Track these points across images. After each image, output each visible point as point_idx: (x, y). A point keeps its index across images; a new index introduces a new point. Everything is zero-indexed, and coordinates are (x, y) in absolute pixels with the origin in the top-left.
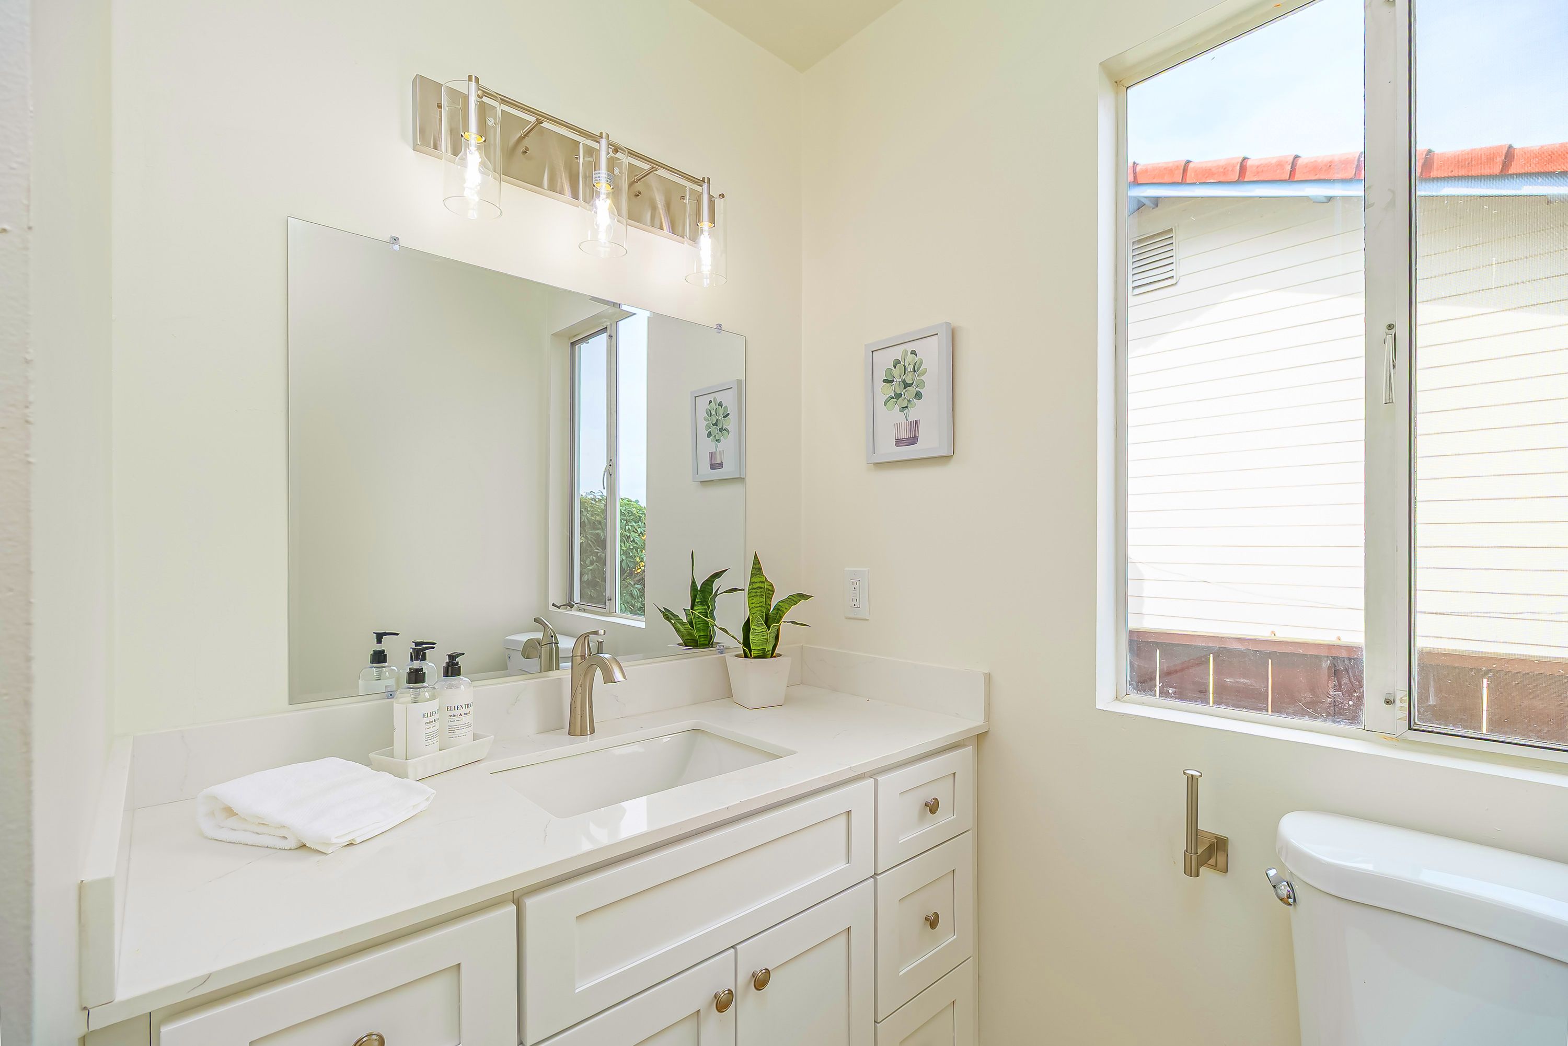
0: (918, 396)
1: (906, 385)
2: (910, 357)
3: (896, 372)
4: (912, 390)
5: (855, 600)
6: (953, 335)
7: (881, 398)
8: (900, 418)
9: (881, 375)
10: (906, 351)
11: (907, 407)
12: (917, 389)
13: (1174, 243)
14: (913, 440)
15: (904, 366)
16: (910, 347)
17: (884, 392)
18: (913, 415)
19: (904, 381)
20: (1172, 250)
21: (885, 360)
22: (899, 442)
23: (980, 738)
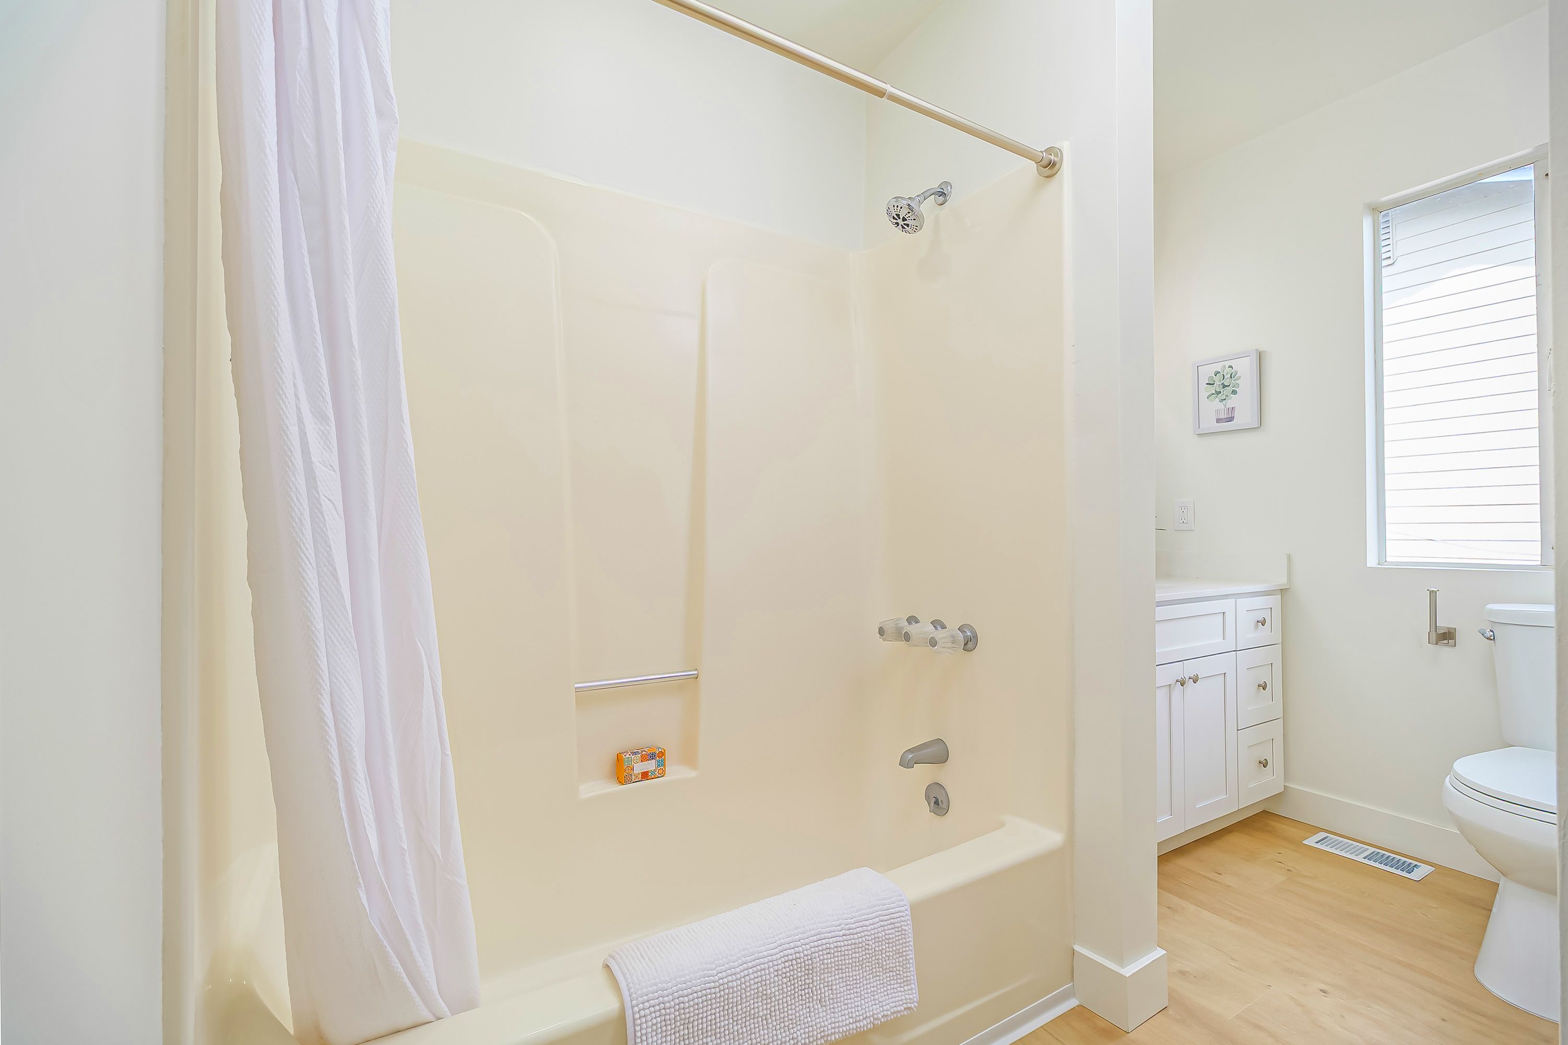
0: (1234, 392)
1: (1224, 386)
2: (1228, 370)
3: (1217, 379)
4: (1230, 389)
5: (1183, 519)
6: (1260, 356)
7: (1204, 394)
8: (1221, 406)
9: (1204, 380)
10: (1225, 366)
11: (1225, 399)
12: (1233, 389)
13: (1390, 227)
14: (1231, 419)
15: (1223, 375)
16: (1228, 364)
17: (1205, 391)
18: (1230, 404)
19: (1223, 384)
20: (1389, 232)
21: (1207, 372)
22: (1218, 421)
23: (1283, 591)
